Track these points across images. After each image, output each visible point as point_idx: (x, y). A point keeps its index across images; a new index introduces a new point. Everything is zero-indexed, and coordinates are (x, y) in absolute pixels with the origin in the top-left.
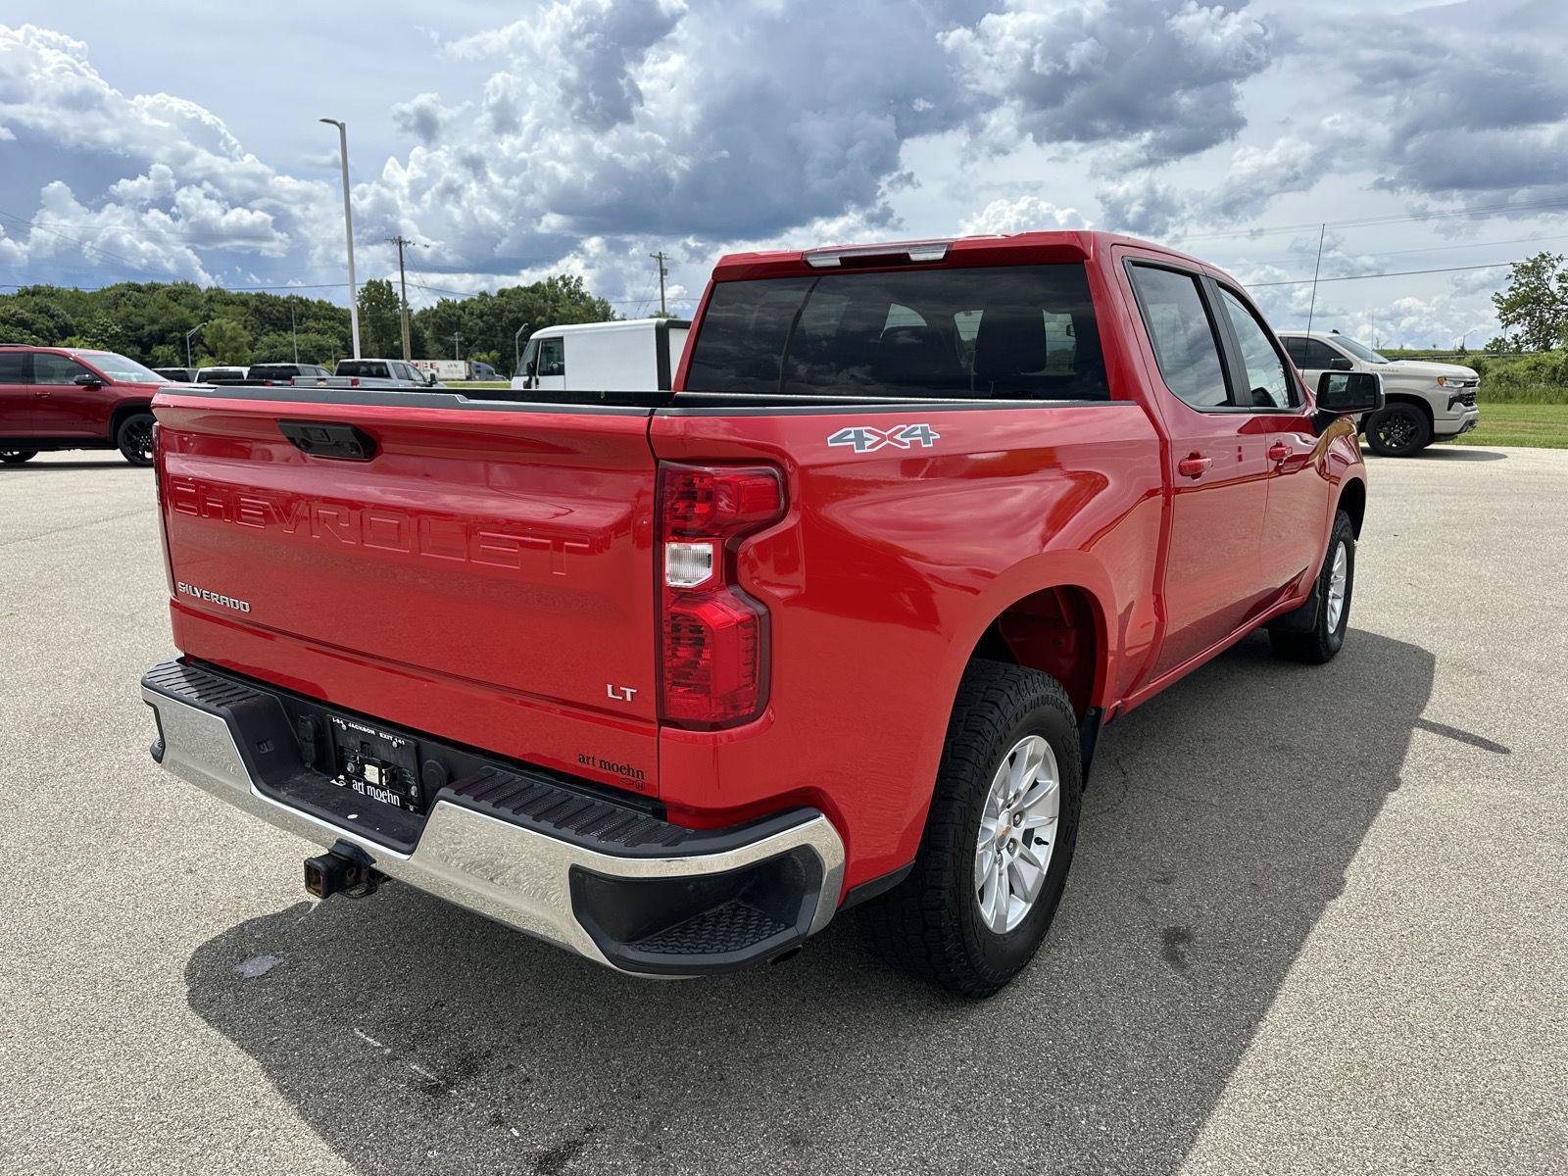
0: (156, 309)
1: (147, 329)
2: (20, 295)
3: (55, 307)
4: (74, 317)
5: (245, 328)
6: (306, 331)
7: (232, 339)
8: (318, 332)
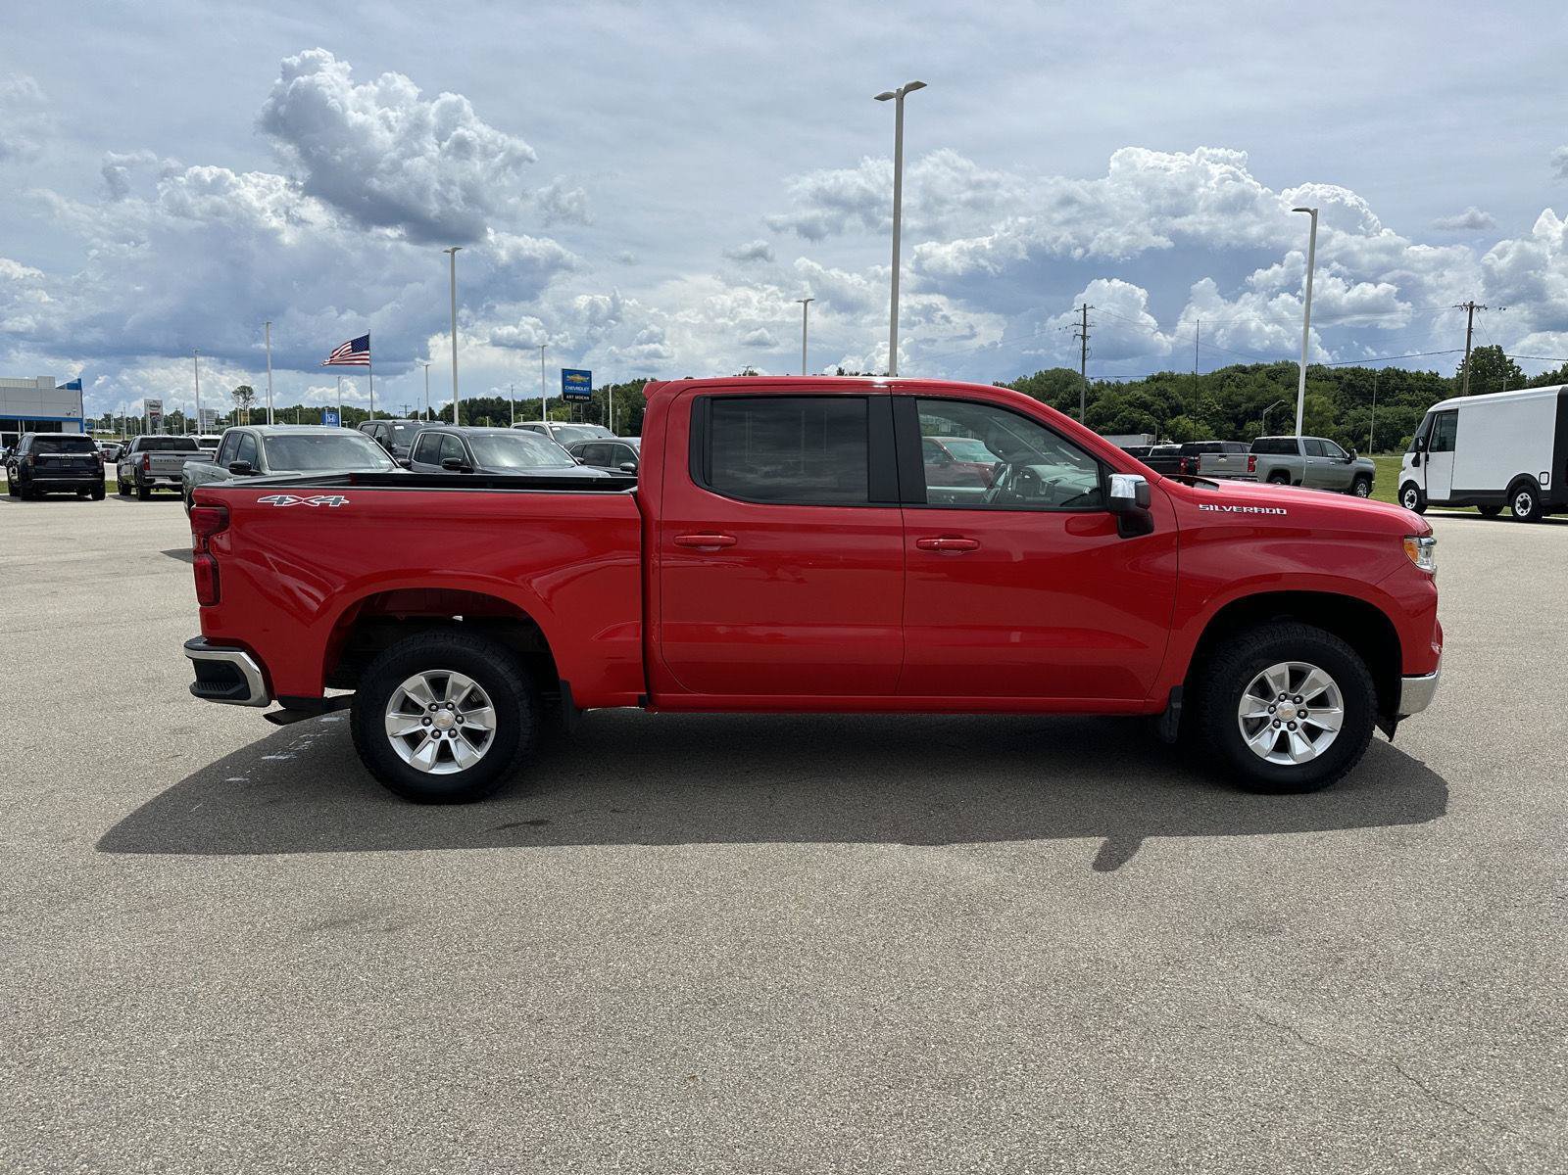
0: (1254, 388)
1: (1244, 406)
2: (1147, 382)
3: (1171, 390)
4: (1185, 398)
5: (1335, 402)
6: (1397, 404)
7: (1319, 414)
8: (1411, 404)
